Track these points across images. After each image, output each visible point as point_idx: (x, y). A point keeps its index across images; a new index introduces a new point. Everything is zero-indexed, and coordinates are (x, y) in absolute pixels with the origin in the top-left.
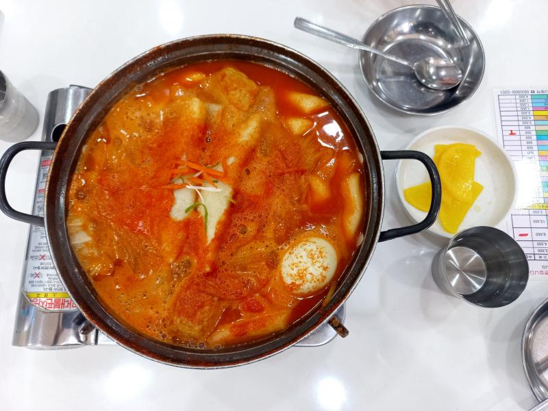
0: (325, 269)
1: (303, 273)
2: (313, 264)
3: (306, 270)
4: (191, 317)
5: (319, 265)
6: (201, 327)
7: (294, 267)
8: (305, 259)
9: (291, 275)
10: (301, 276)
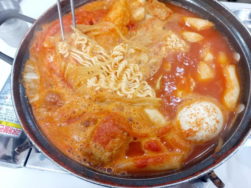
0: (218, 122)
1: (200, 122)
2: (209, 116)
3: (203, 119)
4: (104, 144)
5: (214, 117)
6: (110, 153)
7: (192, 117)
8: (202, 111)
9: (190, 123)
10: (198, 124)
